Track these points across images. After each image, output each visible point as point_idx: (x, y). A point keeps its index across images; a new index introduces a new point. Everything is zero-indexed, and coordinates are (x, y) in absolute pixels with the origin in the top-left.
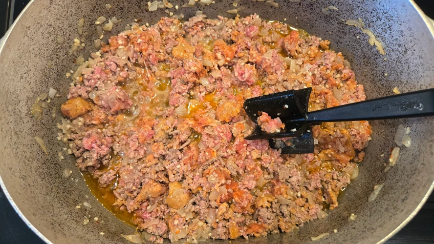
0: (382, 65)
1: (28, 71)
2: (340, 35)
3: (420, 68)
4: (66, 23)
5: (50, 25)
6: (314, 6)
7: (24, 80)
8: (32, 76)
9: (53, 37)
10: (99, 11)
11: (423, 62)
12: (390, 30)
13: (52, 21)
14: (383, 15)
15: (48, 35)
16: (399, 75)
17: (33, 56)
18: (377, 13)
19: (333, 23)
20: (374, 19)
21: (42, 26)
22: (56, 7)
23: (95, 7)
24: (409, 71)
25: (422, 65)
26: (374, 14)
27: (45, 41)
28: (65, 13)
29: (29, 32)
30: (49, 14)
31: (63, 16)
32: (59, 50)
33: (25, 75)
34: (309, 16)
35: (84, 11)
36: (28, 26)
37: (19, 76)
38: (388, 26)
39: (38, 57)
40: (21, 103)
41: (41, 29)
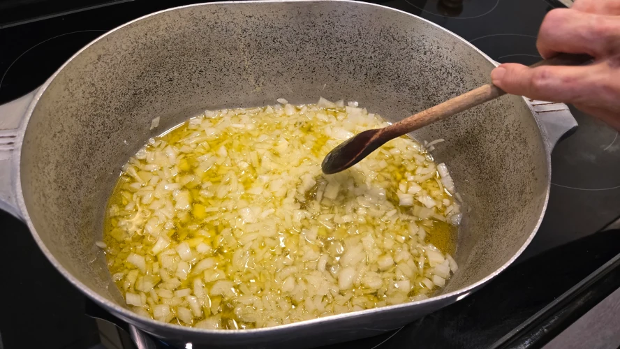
0: (463, 122)
1: (62, 130)
2: (414, 101)
3: (501, 109)
4: (110, 86)
5: (93, 85)
6: (382, 74)
7: (57, 138)
8: (65, 138)
9: (93, 99)
10: (146, 79)
11: (502, 103)
12: (463, 82)
13: (96, 80)
14: (452, 69)
15: (88, 96)
16: (483, 125)
17: (70, 115)
18: (446, 69)
19: (404, 90)
20: (445, 75)
21: (84, 83)
22: (103, 64)
23: (143, 73)
24: (491, 117)
25: (502, 105)
26: (443, 70)
27: (83, 102)
28: (110, 74)
29: (70, 85)
30: (95, 71)
31: (108, 76)
32: (96, 117)
33: (58, 135)
34: (378, 86)
35: (130, 75)
36: (71, 78)
37: (53, 133)
38: (459, 79)
39: (74, 118)
40: (51, 165)
41: (83, 86)
